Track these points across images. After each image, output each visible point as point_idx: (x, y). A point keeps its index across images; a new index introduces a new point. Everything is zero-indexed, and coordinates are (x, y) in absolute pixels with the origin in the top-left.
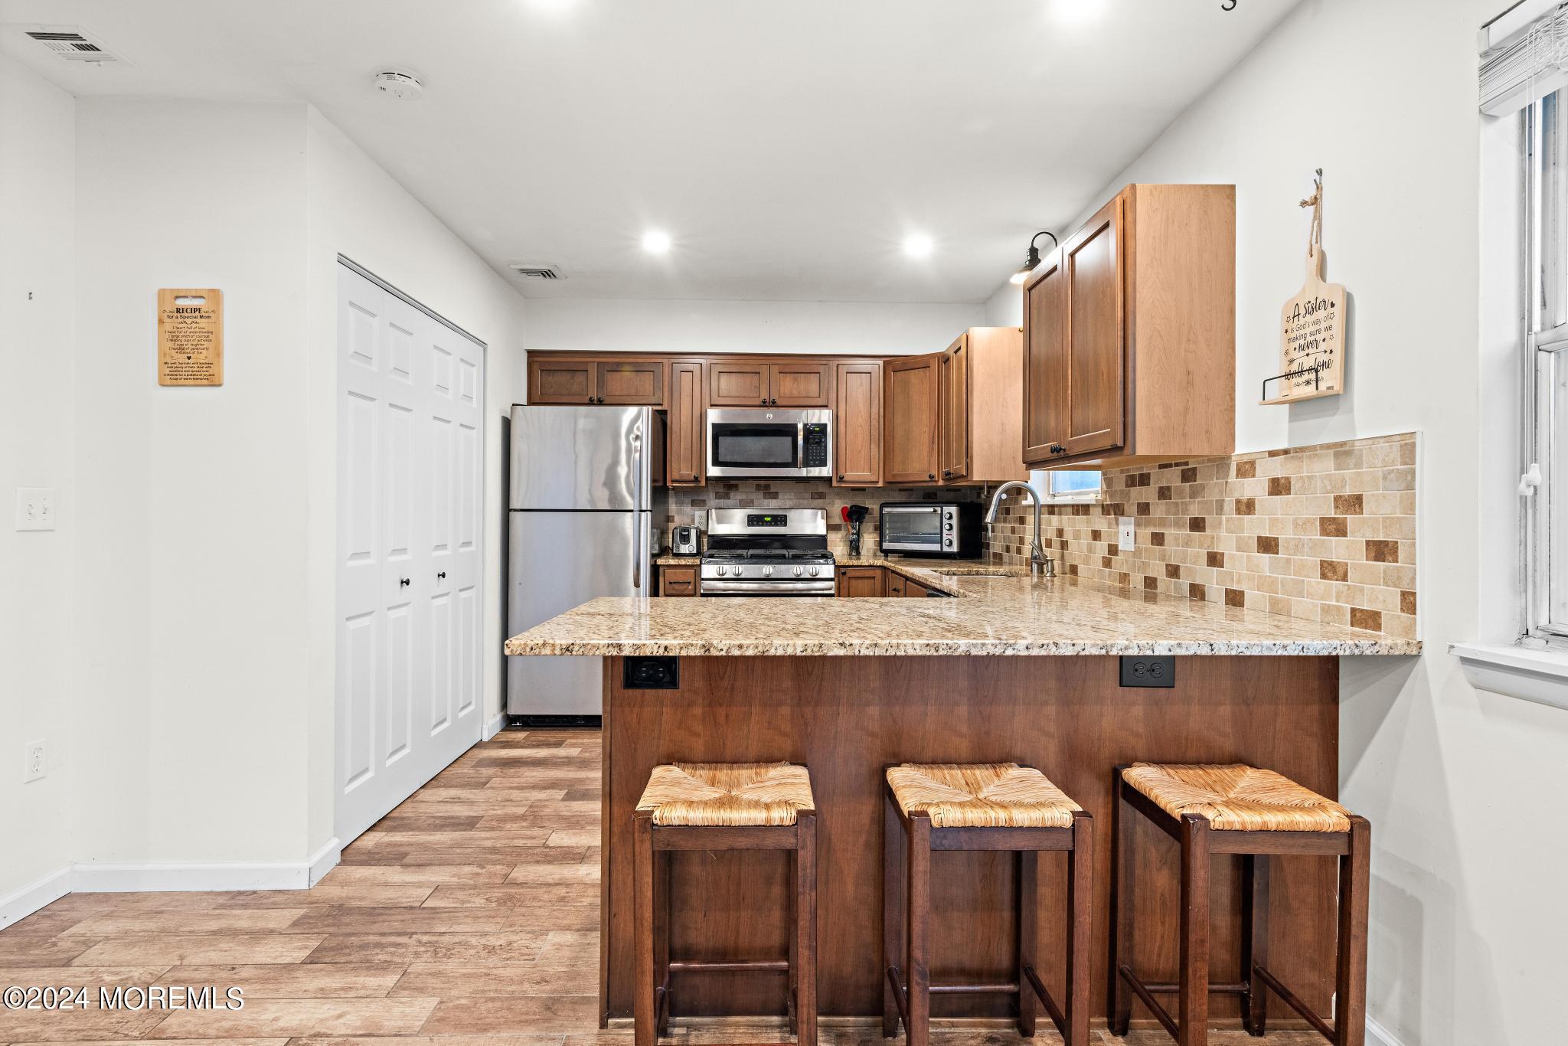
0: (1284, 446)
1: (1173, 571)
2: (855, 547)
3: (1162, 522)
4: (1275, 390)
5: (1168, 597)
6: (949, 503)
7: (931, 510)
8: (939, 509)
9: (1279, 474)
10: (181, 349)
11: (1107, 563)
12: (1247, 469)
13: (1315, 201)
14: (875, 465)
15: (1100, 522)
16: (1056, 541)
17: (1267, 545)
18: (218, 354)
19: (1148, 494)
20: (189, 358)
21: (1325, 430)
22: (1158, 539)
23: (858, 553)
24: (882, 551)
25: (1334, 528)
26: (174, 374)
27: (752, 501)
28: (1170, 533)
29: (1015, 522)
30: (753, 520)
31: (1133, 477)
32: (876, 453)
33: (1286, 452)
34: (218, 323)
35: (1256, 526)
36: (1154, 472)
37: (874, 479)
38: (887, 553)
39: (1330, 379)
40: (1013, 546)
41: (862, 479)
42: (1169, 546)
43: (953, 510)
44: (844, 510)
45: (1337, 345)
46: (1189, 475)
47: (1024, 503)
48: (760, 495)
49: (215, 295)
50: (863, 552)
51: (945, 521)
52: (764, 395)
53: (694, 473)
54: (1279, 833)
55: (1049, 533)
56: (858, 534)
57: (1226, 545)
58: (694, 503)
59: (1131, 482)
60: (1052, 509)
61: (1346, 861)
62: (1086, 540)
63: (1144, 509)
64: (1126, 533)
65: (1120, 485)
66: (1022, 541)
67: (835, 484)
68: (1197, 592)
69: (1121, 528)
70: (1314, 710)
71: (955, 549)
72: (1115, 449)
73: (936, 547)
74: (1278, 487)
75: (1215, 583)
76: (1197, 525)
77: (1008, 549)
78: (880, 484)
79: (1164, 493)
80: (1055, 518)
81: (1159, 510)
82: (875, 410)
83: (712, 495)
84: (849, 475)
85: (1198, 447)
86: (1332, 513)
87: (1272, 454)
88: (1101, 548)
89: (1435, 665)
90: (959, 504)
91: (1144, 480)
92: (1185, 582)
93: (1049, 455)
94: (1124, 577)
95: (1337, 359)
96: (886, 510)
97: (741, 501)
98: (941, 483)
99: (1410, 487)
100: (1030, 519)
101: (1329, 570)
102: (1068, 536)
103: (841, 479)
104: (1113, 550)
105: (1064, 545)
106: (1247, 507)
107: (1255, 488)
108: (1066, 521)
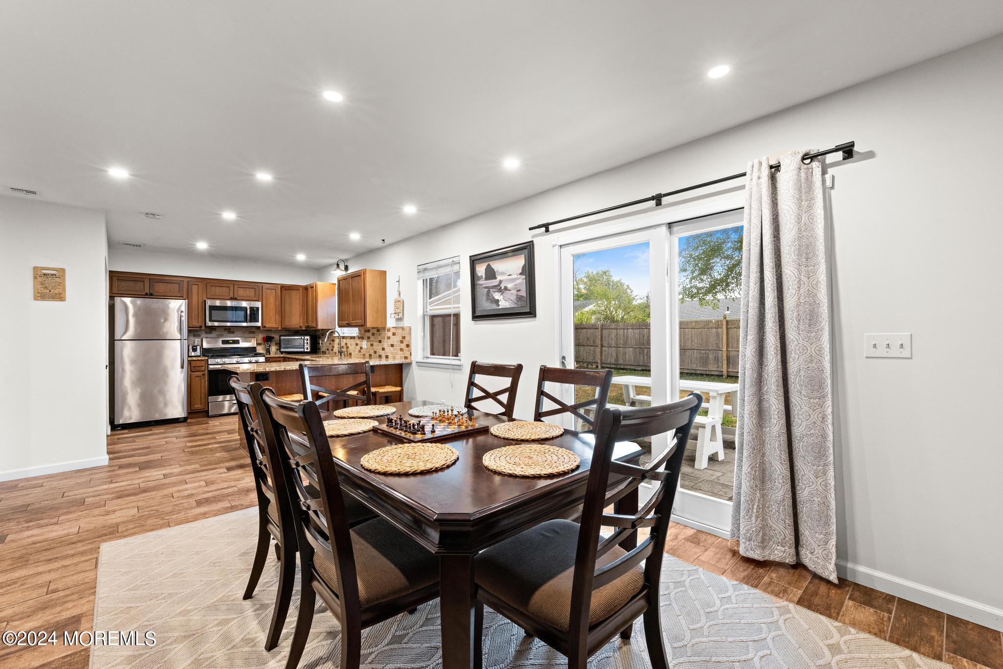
0: (395, 326)
1: (375, 352)
2: (268, 351)
3: (373, 341)
4: (393, 316)
5: (374, 358)
6: (307, 335)
7: (300, 337)
8: (303, 337)
9: (394, 332)
10: (46, 288)
11: (360, 352)
12: (389, 330)
13: (399, 281)
14: (277, 321)
15: (358, 341)
16: (345, 346)
17: (392, 346)
18: (64, 290)
19: (369, 334)
20: (50, 291)
21: (400, 324)
22: (372, 345)
23: (270, 353)
24: (280, 352)
25: (402, 342)
26: (41, 296)
27: (223, 335)
28: (375, 344)
29: (331, 341)
30: (224, 342)
31: (366, 330)
32: (278, 318)
33: (395, 327)
34: (64, 280)
35: (390, 342)
36: (371, 330)
37: (277, 327)
38: (282, 353)
39: (401, 315)
40: (330, 349)
41: (273, 327)
42: (374, 347)
43: (308, 337)
44: (263, 338)
45: (402, 309)
46: (378, 330)
47: (334, 335)
48: (227, 332)
49: (63, 271)
50: (271, 353)
51: (305, 341)
52: (232, 296)
53: (199, 324)
54: (390, 392)
55: (343, 344)
56: (269, 346)
57: (385, 346)
58: (194, 336)
59: (366, 331)
60: (344, 337)
61: (400, 395)
62: (354, 346)
63: (369, 338)
64: (364, 344)
65: (363, 332)
66: (333, 347)
67: (261, 328)
68: (380, 356)
69: (363, 343)
70: (398, 375)
71: (309, 350)
72: (362, 326)
73: (302, 350)
74: (394, 334)
75: (383, 354)
76: (380, 342)
77: (328, 349)
78: (280, 329)
79: (373, 334)
80: (344, 340)
81: (372, 338)
82: (277, 303)
83: (203, 333)
84: (268, 325)
85: (379, 326)
86: (401, 339)
87: (393, 328)
88: (358, 348)
89: (414, 365)
90: (310, 335)
91: (369, 331)
92: (378, 354)
93: (346, 325)
94: (364, 355)
95: (402, 311)
96: (282, 338)
97: (217, 335)
98: (304, 329)
99: (411, 335)
100: (337, 341)
101: (402, 350)
102: (349, 345)
103: (265, 327)
104: (361, 348)
105: (347, 348)
106: (389, 338)
107: (390, 334)
108: (349, 341)
